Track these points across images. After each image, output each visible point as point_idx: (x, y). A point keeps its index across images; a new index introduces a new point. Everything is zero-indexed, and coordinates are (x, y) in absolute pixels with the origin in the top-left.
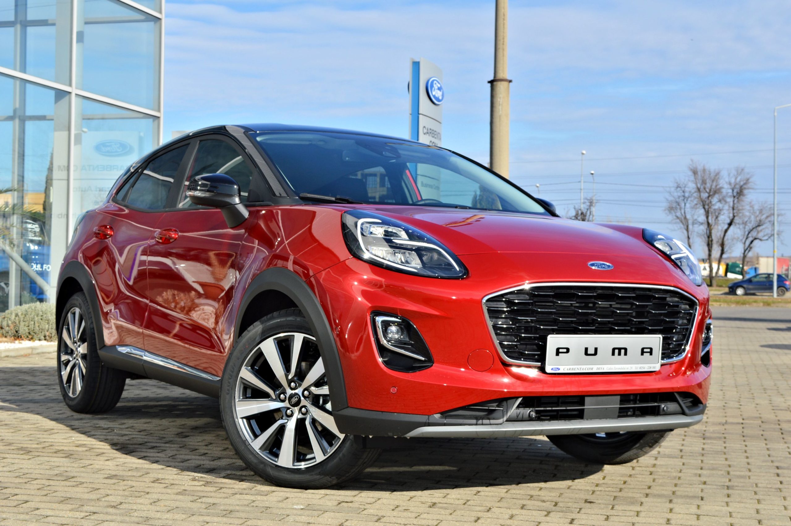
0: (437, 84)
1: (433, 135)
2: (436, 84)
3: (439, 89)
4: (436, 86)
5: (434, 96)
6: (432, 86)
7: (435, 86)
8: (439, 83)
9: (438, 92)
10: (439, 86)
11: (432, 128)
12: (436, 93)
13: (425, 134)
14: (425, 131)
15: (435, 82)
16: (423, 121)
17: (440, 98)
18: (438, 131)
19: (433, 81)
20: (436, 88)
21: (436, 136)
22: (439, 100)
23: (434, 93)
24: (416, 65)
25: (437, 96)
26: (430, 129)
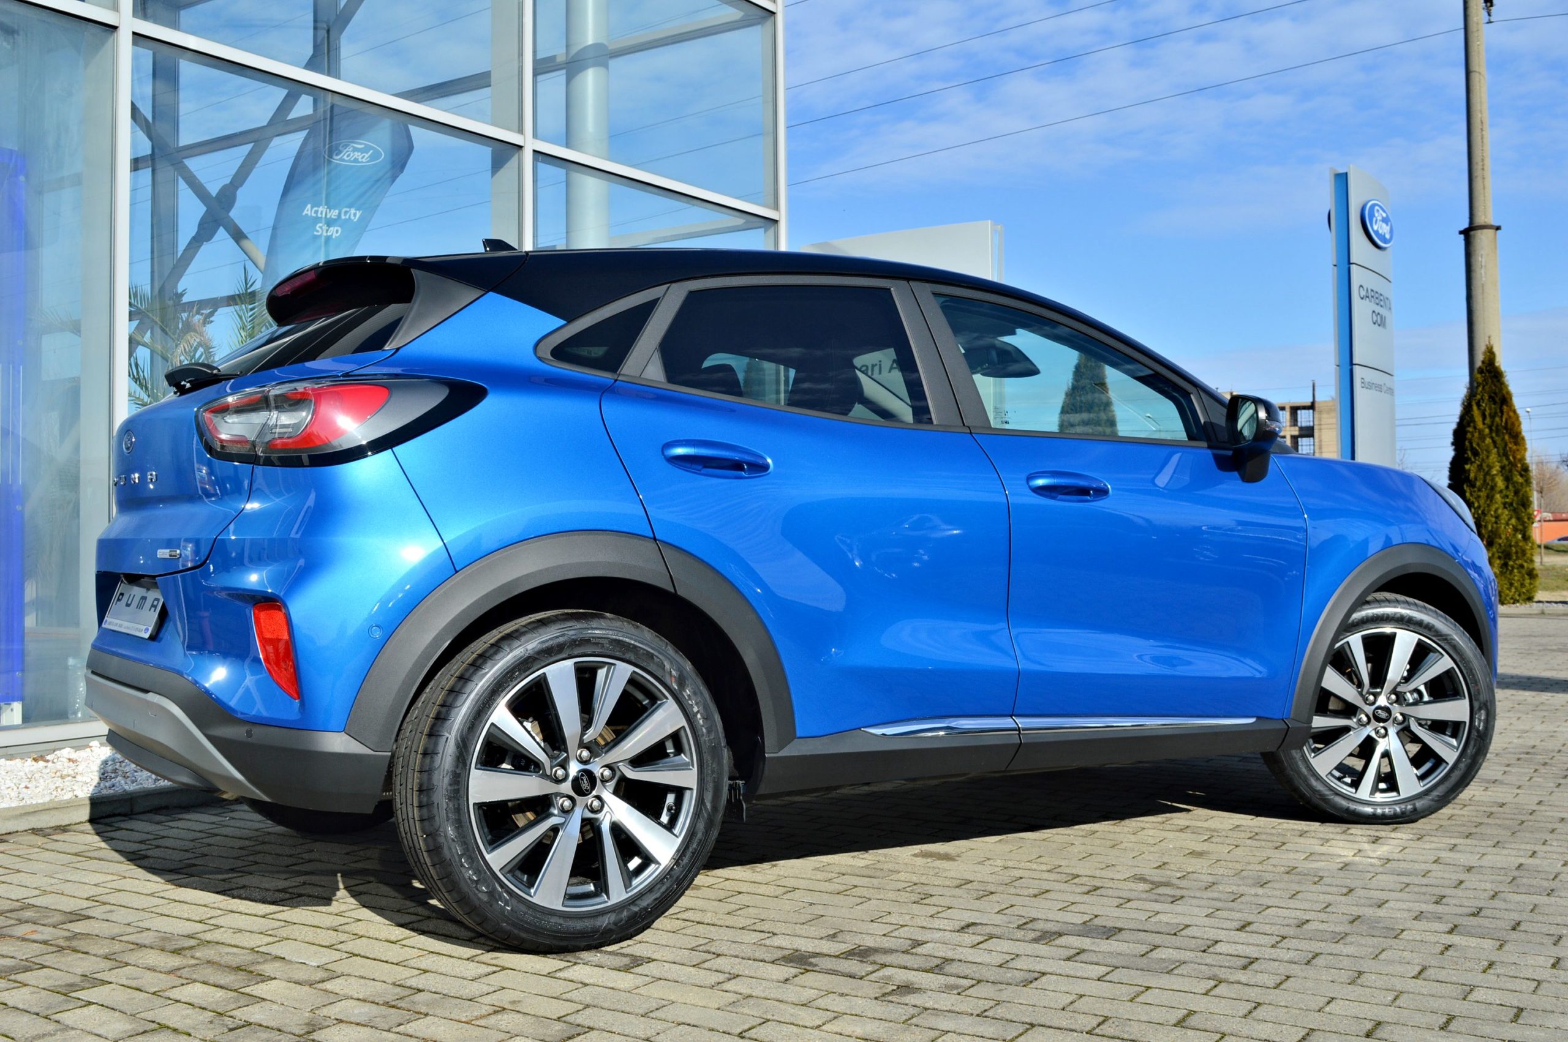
0: (1381, 211)
1: (1377, 301)
2: (1378, 211)
3: (1385, 220)
4: (1379, 215)
5: (1376, 232)
6: (1372, 216)
7: (1376, 214)
8: (1384, 211)
9: (1384, 225)
10: (1384, 215)
11: (1375, 290)
12: (1378, 227)
13: (1362, 298)
14: (1363, 293)
15: (1377, 208)
16: (1358, 276)
17: (1388, 236)
18: (1386, 295)
19: (1374, 206)
20: (1379, 218)
21: (1382, 303)
22: (1385, 241)
23: (1375, 228)
24: (1342, 180)
25: (1380, 232)
26: (1372, 290)
